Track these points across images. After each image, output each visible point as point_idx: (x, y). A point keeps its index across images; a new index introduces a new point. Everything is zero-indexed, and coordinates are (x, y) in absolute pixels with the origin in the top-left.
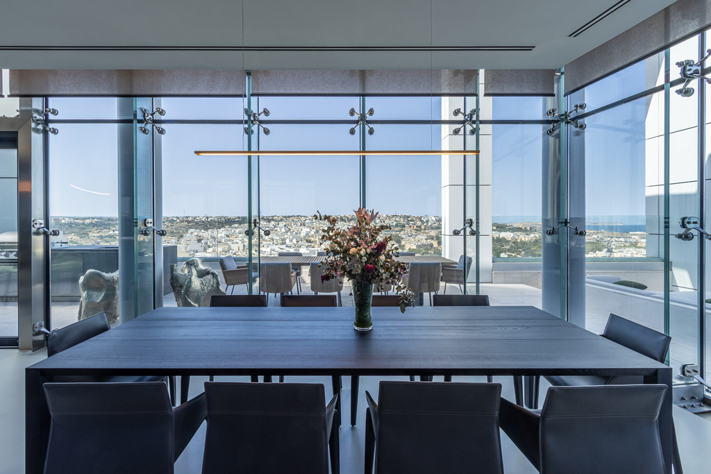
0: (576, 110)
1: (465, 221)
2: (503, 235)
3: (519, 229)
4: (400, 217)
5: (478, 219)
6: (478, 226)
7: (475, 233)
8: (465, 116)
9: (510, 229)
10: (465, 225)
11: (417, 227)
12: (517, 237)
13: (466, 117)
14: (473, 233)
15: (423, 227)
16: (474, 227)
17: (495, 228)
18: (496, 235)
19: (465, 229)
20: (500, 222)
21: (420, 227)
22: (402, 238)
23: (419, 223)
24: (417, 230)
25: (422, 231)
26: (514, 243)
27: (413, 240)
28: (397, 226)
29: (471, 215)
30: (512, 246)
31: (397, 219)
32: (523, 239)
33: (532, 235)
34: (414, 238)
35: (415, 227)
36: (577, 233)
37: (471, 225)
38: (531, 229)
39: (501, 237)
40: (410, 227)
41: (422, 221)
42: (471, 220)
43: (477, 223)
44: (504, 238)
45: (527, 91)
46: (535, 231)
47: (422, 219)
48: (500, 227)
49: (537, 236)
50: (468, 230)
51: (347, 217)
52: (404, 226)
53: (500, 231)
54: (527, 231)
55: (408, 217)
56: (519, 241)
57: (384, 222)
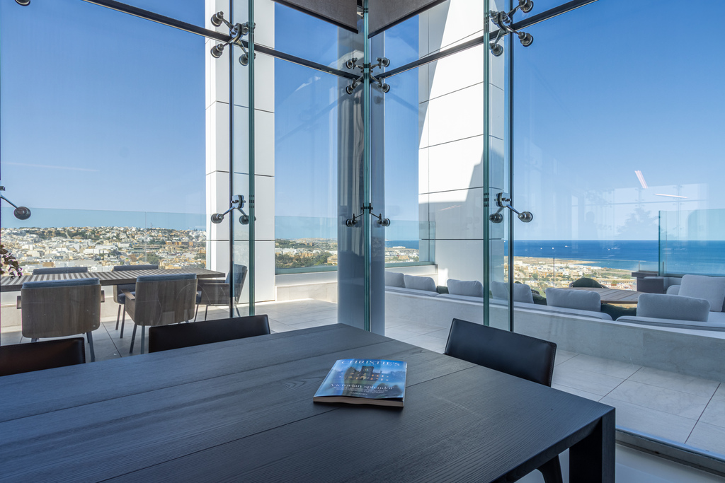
0: (379, 65)
1: (231, 199)
2: (286, 251)
3: (302, 245)
4: (158, 231)
5: (252, 195)
6: (252, 207)
7: (248, 220)
8: (231, 27)
9: (293, 245)
10: (231, 205)
11: (183, 243)
12: (300, 254)
13: (233, 30)
14: (244, 220)
15: (191, 244)
16: (246, 209)
17: (278, 244)
18: (279, 251)
19: (231, 212)
20: (283, 238)
21: (186, 243)
22: (161, 258)
23: (185, 239)
24: (183, 247)
25: (190, 249)
26: (297, 260)
27: (178, 260)
28: (152, 242)
29: (241, 189)
30: (295, 263)
31: (153, 234)
32: (306, 256)
33: (314, 252)
34: (179, 257)
35: (180, 243)
36: (381, 223)
37: (241, 206)
38: (313, 245)
39: (284, 253)
40: (173, 243)
41: (190, 237)
42: (241, 197)
43: (252, 201)
44: (286, 255)
45: (324, 13)
46: (318, 247)
47: (190, 234)
48: (283, 244)
49: (319, 252)
50: (237, 214)
51: (69, 232)
52: (164, 243)
53: (283, 248)
54: (310, 247)
55: (171, 231)
56: (302, 257)
57: (133, 237)
